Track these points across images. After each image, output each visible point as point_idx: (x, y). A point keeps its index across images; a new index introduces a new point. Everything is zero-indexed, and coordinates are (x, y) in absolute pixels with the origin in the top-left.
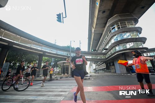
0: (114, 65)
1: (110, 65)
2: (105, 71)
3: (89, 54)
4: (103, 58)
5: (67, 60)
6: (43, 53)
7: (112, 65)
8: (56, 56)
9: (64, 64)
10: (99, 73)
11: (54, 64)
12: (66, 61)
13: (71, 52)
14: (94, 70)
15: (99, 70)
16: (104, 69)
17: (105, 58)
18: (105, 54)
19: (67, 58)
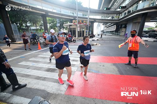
0: (125, 27)
1: (121, 28)
2: (114, 34)
3: (100, 13)
4: (115, 18)
5: (73, 22)
6: (46, 13)
7: (123, 27)
8: (61, 16)
9: (71, 27)
10: (106, 35)
11: (60, 25)
12: (72, 24)
13: (78, 10)
14: (102, 31)
15: (107, 32)
16: (113, 31)
17: (118, 18)
18: (119, 13)
19: (73, 18)
